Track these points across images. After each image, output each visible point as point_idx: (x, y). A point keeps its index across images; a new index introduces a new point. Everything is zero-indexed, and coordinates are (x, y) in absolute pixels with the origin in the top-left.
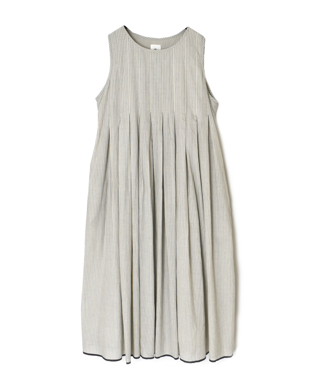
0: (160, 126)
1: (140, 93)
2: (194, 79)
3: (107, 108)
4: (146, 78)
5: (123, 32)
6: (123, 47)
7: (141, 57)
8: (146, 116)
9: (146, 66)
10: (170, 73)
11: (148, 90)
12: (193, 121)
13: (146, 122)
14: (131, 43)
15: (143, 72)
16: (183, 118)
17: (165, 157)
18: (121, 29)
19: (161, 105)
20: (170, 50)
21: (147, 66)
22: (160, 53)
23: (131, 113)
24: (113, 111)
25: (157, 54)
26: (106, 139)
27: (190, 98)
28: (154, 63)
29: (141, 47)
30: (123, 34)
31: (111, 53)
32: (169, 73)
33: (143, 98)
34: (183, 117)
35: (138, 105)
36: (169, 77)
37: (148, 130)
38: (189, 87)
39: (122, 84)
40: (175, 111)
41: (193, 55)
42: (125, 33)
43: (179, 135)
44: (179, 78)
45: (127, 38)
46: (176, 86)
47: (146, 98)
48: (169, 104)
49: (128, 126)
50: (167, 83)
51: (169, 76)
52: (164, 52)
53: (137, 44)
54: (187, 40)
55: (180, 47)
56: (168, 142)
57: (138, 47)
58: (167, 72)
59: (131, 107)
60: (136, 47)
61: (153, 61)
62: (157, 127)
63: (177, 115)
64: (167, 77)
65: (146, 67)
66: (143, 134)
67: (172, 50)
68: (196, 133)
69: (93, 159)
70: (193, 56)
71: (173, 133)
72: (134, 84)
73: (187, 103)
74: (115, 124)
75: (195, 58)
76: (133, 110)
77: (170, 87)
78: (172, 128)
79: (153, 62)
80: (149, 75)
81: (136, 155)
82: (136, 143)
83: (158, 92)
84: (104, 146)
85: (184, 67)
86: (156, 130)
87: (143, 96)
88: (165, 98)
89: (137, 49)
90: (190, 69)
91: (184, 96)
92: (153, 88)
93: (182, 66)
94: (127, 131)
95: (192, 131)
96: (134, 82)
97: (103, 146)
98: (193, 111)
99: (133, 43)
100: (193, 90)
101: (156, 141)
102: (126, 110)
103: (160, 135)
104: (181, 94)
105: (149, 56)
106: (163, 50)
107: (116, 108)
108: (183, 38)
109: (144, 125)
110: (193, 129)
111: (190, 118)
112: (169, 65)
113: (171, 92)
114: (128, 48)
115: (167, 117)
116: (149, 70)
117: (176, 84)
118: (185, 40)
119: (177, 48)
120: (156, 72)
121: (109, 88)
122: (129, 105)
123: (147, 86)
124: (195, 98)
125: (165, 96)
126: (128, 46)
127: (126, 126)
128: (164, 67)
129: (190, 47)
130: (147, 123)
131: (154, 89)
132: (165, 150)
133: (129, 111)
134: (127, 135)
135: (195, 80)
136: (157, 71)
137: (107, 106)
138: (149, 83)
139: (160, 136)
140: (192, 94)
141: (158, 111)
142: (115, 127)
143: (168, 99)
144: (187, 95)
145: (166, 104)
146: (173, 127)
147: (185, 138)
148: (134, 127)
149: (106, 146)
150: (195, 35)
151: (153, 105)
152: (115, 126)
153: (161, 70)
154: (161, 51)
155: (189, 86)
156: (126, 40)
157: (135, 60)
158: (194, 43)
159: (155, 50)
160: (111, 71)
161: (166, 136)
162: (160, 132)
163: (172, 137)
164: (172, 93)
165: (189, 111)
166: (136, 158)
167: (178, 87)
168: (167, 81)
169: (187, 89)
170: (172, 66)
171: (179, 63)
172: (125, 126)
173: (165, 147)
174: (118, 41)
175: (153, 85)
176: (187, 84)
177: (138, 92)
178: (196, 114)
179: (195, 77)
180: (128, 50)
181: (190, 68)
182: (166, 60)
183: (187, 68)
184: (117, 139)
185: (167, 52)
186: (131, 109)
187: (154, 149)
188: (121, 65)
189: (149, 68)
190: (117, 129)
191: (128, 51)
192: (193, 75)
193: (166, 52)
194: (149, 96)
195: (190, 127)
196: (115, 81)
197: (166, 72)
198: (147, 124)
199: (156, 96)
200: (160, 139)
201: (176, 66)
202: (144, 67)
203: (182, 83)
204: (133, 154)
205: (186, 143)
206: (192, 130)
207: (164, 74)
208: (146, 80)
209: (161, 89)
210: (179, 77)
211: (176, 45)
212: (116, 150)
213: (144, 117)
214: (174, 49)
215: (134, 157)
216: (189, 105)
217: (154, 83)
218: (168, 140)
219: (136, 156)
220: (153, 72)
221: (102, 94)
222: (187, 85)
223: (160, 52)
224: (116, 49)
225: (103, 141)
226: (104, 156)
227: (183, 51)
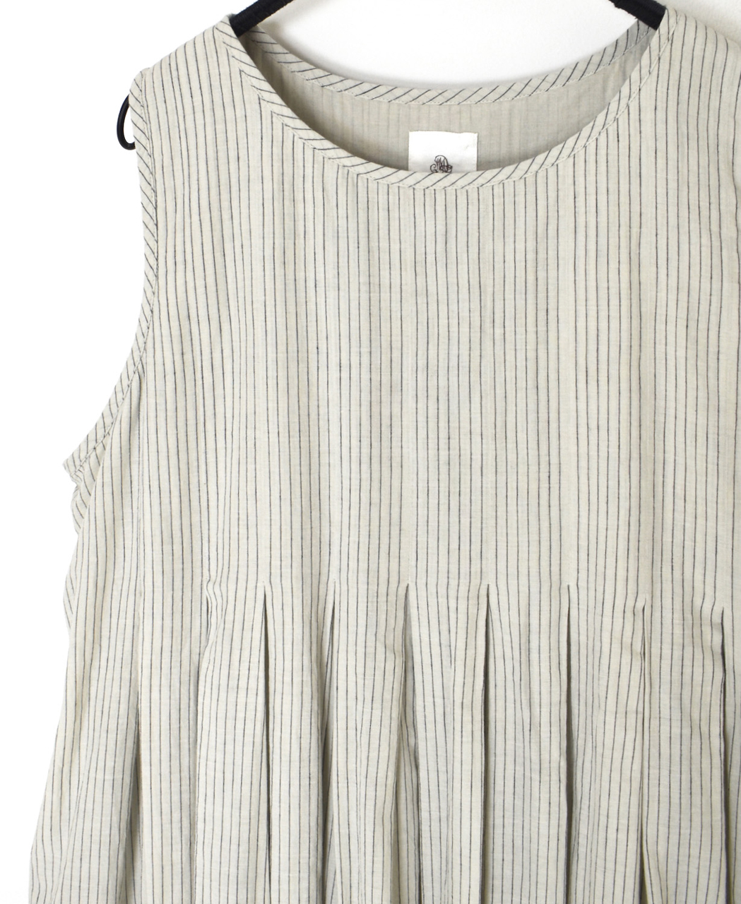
0: (469, 680)
1: (335, 459)
2: (712, 375)
3: (128, 543)
4: (376, 361)
5: (223, 58)
6: (222, 155)
7: (342, 222)
8: (372, 614)
9: (375, 280)
10: (542, 328)
11: (386, 443)
12: (698, 656)
13: (370, 650)
14: (278, 133)
15: (354, 324)
16: (627, 640)
17: (497, 872)
18: (209, 36)
19: (476, 539)
20: (541, 174)
21: (385, 282)
22: (473, 196)
23: (277, 590)
24: (158, 568)
25: (451, 198)
26: (121, 737)
27: (680, 503)
28: (431, 258)
29: (342, 153)
30: (225, 69)
31: (150, 193)
32: (531, 329)
33: (355, 494)
34: (628, 633)
35: (325, 539)
36: (531, 355)
37: (387, 705)
38: (670, 426)
39: (219, 391)
40: (570, 579)
41: (704, 204)
42: (236, 66)
43: (595, 748)
44: (603, 366)
45: (251, 96)
46: (583, 421)
47: (375, 495)
48: (534, 537)
49: (253, 672)
50: (521, 394)
51: (531, 346)
52: (498, 190)
53: (313, 134)
54: (661, 105)
55: (613, 152)
56: (519, 783)
57: (319, 154)
58: (520, 322)
59: (276, 553)
60: (309, 153)
61: (420, 250)
62: (448, 684)
63: (583, 607)
64: (521, 356)
65: (375, 288)
66: (351, 724)
67: (552, 172)
68: (717, 743)
69: (47, 838)
70: (705, 213)
71: (555, 729)
72: (294, 400)
73: (658, 536)
74: (176, 647)
75: (715, 228)
76: (286, 571)
77: (543, 425)
78: (549, 693)
79: (420, 258)
80: (396, 338)
81: (305, 853)
82: (305, 782)
83: (454, 453)
84: (109, 777)
85: (636, 287)
86: (439, 701)
87: (355, 483)
88: (502, 492)
89: (318, 166)
90: (683, 304)
91: (635, 491)
92: (422, 424)
93: (625, 285)
94: (251, 707)
95: (686, 731)
96: (293, 392)
97: (100, 776)
98: (699, 585)
99: (289, 133)
100: (701, 450)
101: (442, 768)
102: (243, 570)
103: (467, 738)
104: (613, 473)
105: (394, 214)
106: (489, 174)
107: (177, 547)
108: (635, 88)
109: (360, 670)
110: (696, 716)
111: (678, 640)
112: (531, 278)
113: (544, 459)
114: (255, 161)
115: (515, 620)
116: (396, 306)
117: (582, 406)
118: (647, 104)
119: (591, 159)
120: (443, 322)
121: (135, 416)
122: (264, 543)
123: (386, 413)
124: (711, 505)
125: (502, 479)
126: (255, 153)
127: (244, 672)
128: (499, 287)
129: (684, 148)
130: (380, 656)
131: (433, 435)
132: (498, 831)
133: (264, 577)
134: (249, 731)
135: (713, 382)
136: (454, 315)
137: (128, 528)
138: (396, 397)
139: (467, 747)
140: (691, 477)
141: (453, 583)
142: (175, 671)
143: (522, 501)
144: (659, 479)
145: (512, 531)
146: (556, 689)
147: (636, 775)
148: (297, 679)
149: (118, 776)
150: (719, 64)
151: (422, 539)
152: (176, 664)
153: (475, 305)
154: (481, 181)
155: (671, 419)
156: (240, 113)
157: (300, 241)
158: (713, 124)
159: (440, 175)
160: (148, 313)
161: (510, 743)
162: (467, 718)
163: (545, 756)
164: (554, 461)
165: (667, 587)
166: (304, 875)
167: (593, 425)
168: (521, 384)
169: (660, 436)
170: (552, 281)
171: (603, 260)
172: (234, 673)
173: (498, 813)
174: (189, 117)
175: (422, 405)
176: (661, 403)
177: (324, 448)
178: (717, 610)
179: (713, 357)
180: (255, 175)
181: (683, 296)
182: (510, 240)
183: (662, 295)
184: (185, 741)
185: (520, 186)
186: (276, 563)
187: (424, 815)
188: (210, 270)
189: (396, 296)
190: (185, 678)
191: (256, 187)
192: (702, 348)
193: (509, 190)
194: (396, 483)
195: (676, 704)
196: (170, 377)
197: (509, 323)
198: (380, 664)
199: (444, 476)
200: (467, 767)
201: (581, 285)
202: (364, 288)
203: (624, 402)
204: (284, 850)
205: (641, 806)
206: (686, 724)
207: (499, 331)
208: (376, 377)
209: (477, 439)
210: (603, 357)
211: (581, 142)
212: (176, 816)
213: (362, 622)
214: (566, 166)
215: (295, 868)
216: (667, 547)
217: (433, 393)
218: (519, 769)
219: (304, 861)
220: (423, 318)
221: (99, 449)
222: (661, 411)
223: (472, 189)
224: (178, 167)
225: (103, 748)
226: (105, 839)
227: (635, 181)
